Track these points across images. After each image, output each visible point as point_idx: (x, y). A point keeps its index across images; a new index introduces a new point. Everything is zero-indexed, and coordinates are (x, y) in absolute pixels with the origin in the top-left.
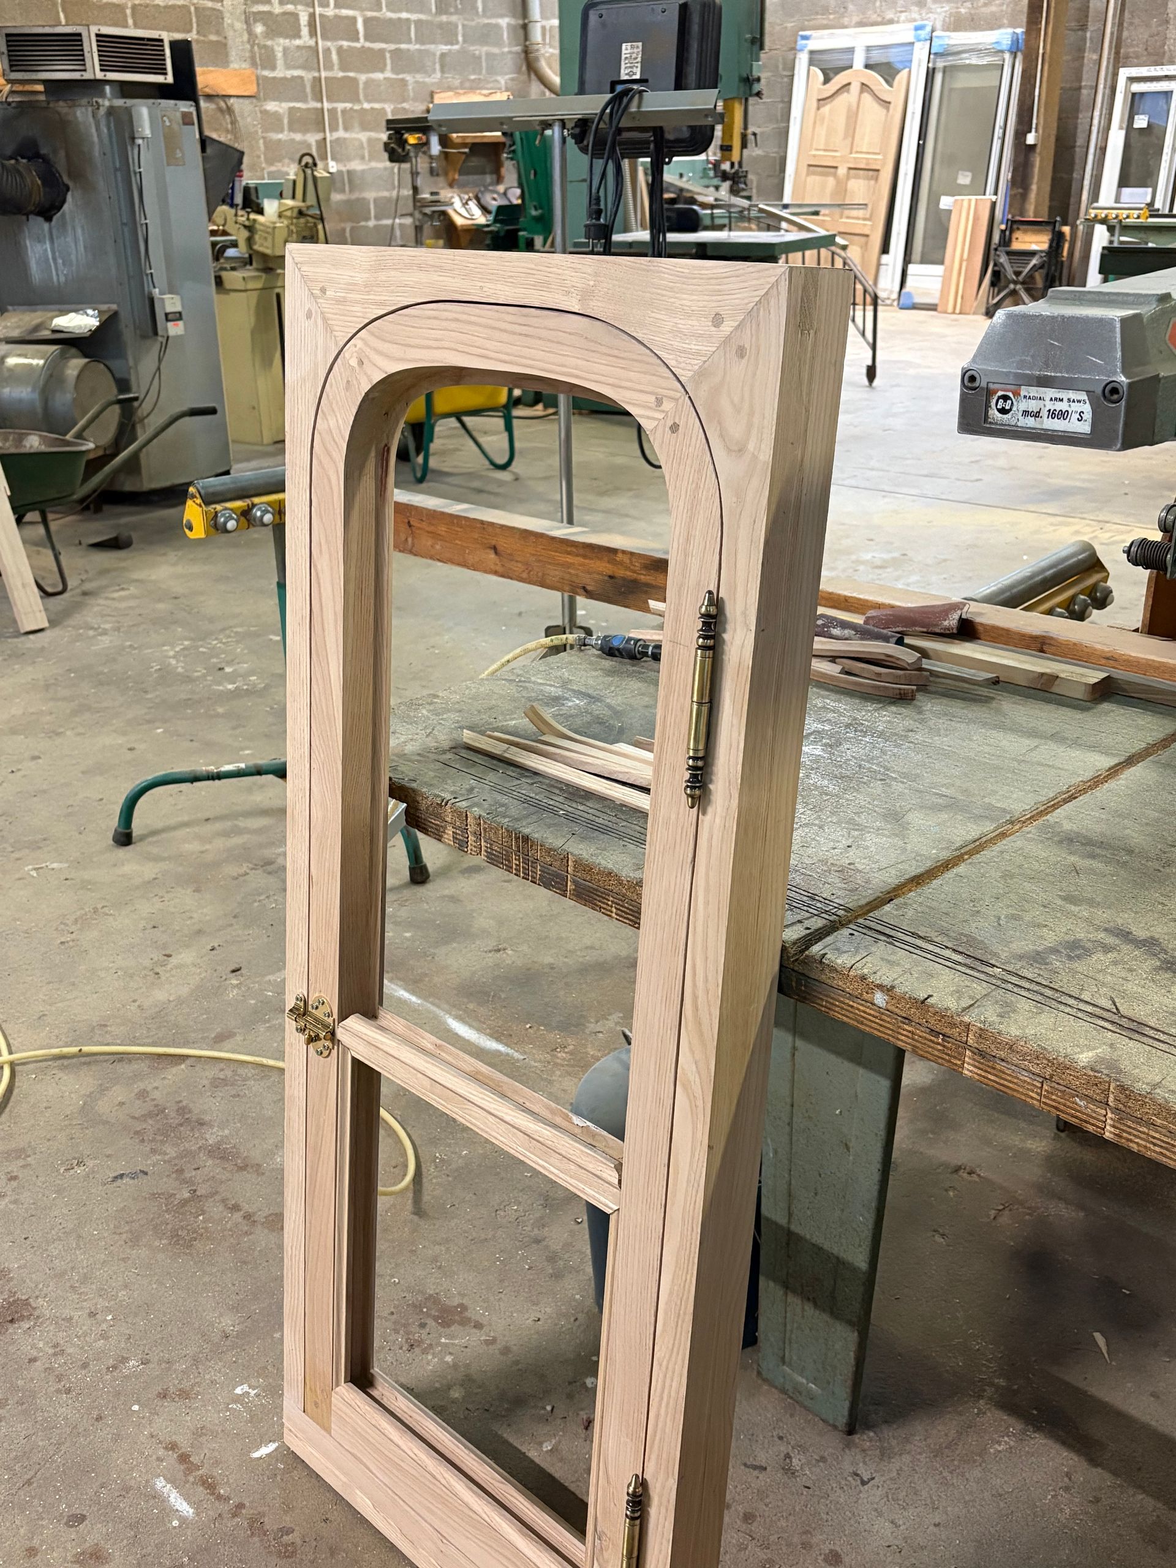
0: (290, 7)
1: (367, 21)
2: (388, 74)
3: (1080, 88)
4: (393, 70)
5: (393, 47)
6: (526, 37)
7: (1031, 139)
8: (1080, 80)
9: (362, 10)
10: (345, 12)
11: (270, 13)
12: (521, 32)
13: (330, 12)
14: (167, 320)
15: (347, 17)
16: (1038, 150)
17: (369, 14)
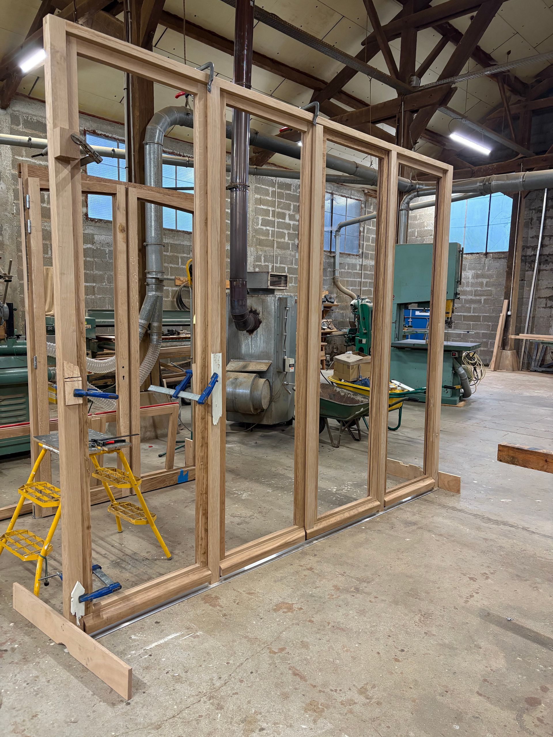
0: (267, 263)
1: (288, 268)
2: (293, 284)
3: (523, 298)
4: (294, 283)
5: (295, 276)
6: (334, 274)
7: (509, 313)
8: (523, 296)
9: (287, 265)
10: (282, 265)
11: (261, 265)
12: (332, 273)
13: (278, 265)
14: (290, 367)
15: (283, 267)
16: (512, 317)
17: (289, 266)
